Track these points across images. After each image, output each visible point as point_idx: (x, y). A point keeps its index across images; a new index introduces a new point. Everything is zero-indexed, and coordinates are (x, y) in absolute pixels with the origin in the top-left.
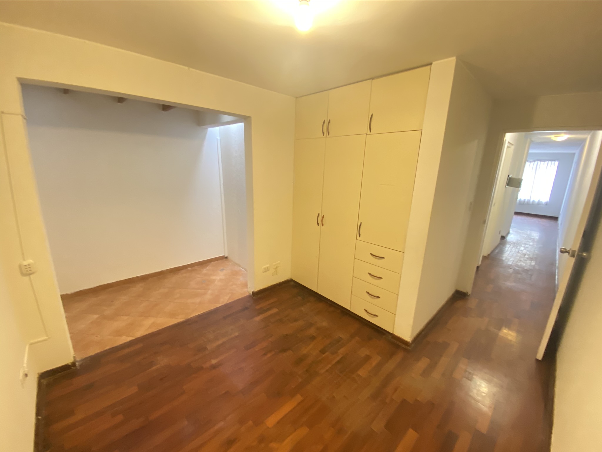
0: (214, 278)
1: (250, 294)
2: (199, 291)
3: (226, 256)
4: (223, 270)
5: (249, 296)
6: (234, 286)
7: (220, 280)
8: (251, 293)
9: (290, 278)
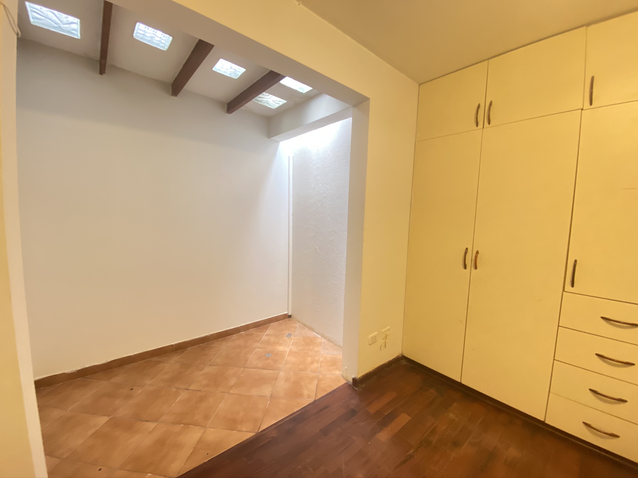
0: (281, 348)
1: (349, 381)
2: (265, 372)
3: (289, 315)
4: (290, 335)
5: (347, 385)
6: (316, 365)
7: (291, 353)
8: (351, 381)
9: (400, 353)
